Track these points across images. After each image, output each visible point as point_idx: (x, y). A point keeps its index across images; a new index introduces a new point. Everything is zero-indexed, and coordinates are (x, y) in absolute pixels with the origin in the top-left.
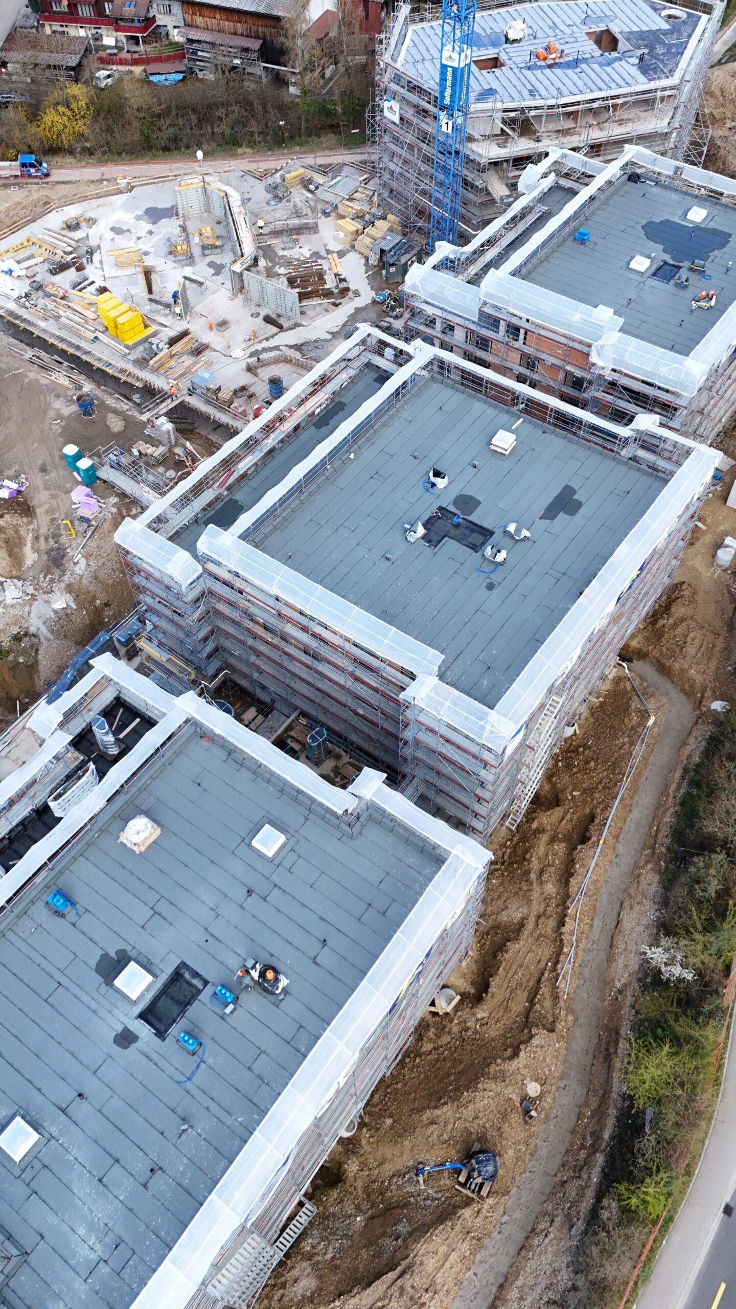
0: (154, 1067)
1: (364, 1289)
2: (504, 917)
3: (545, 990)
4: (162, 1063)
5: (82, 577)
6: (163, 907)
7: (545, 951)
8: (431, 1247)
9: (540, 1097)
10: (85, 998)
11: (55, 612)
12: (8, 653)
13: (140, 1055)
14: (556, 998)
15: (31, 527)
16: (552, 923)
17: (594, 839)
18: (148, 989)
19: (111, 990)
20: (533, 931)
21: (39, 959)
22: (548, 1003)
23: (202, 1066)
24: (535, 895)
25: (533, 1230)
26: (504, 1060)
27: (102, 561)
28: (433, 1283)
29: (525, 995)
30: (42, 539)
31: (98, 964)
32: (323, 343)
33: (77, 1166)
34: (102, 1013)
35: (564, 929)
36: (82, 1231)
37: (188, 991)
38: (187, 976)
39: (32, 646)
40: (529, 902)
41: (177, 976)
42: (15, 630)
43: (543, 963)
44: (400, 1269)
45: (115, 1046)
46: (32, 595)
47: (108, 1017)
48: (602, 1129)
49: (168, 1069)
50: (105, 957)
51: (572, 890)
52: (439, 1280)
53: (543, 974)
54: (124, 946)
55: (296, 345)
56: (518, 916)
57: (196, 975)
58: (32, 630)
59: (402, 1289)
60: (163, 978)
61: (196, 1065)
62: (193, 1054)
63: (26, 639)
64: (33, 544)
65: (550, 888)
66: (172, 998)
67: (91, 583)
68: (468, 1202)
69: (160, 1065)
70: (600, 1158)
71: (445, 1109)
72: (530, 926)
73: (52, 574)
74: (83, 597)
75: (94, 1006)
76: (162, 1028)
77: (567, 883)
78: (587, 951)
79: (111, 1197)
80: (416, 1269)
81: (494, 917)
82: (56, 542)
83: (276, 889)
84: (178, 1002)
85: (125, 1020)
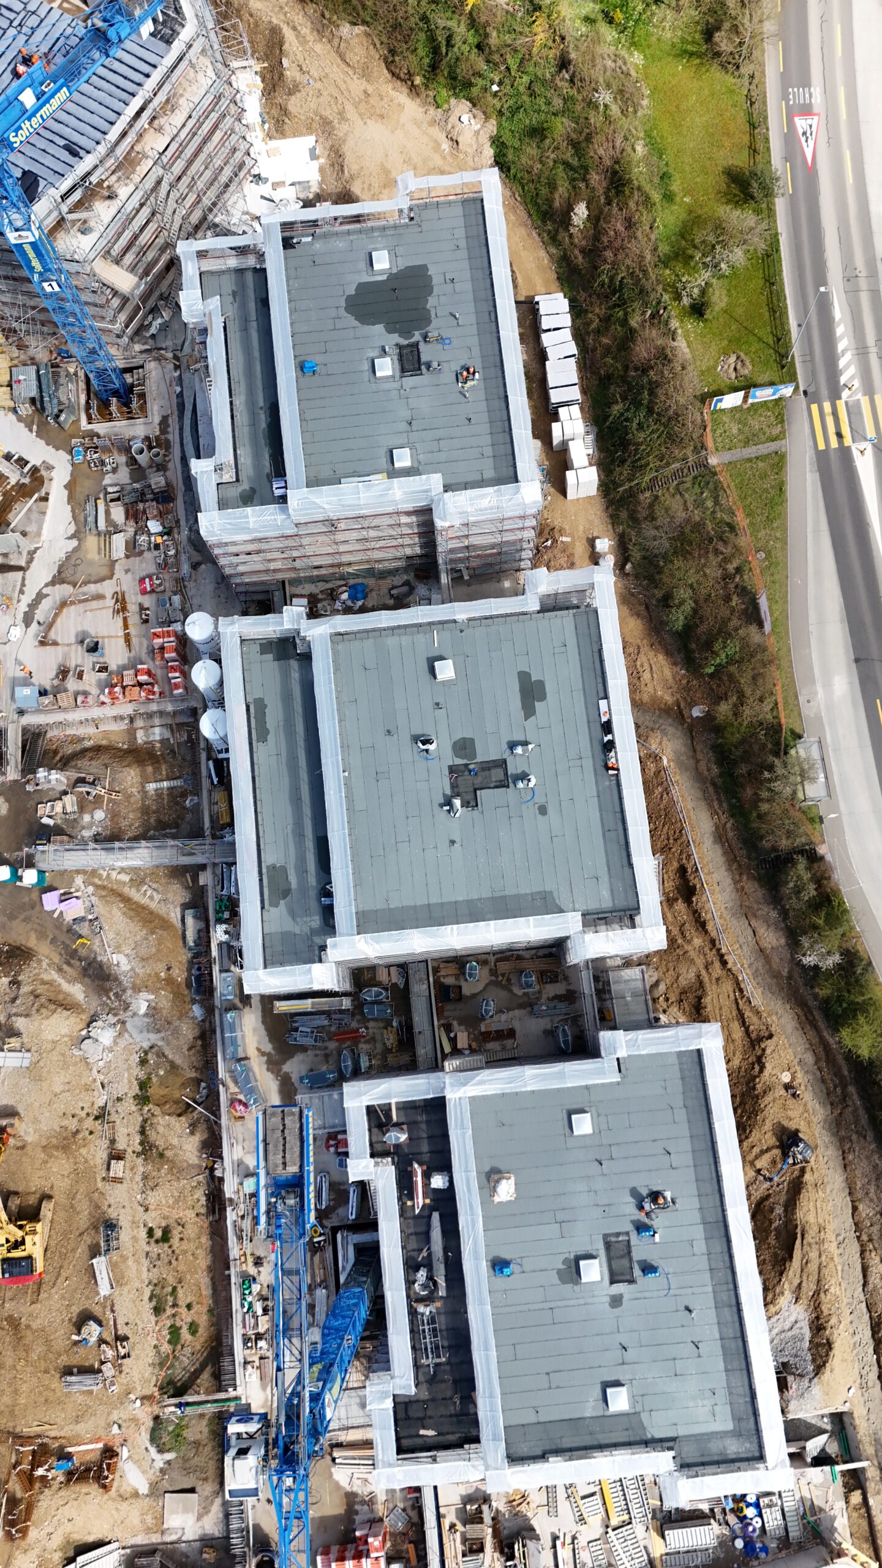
0: (647, 1300)
1: (791, 1261)
2: (683, 982)
3: (748, 1014)
4: (648, 1294)
5: (132, 969)
6: (560, 1216)
7: (728, 987)
8: (805, 1209)
9: (793, 1078)
10: (572, 1302)
11: (146, 1015)
12: (149, 1079)
13: (633, 1302)
14: (758, 1013)
15: (44, 965)
16: (717, 965)
17: (698, 886)
18: (601, 1267)
19: (584, 1287)
20: (711, 980)
21: (525, 1308)
22: (755, 1019)
23: (669, 1276)
24: (692, 954)
25: (844, 1152)
26: (758, 1076)
27: (130, 941)
28: (820, 1226)
29: (736, 1023)
30: (65, 967)
31: (559, 1278)
32: (77, 555)
33: (657, 1380)
34: (590, 1300)
35: (729, 966)
36: (691, 1404)
37: (622, 1246)
38: (613, 1239)
39: (158, 1056)
40: (692, 961)
41: (608, 1246)
42: (136, 1058)
43: (732, 995)
44: (799, 1236)
45: (615, 1310)
46: (118, 1021)
47: (595, 1300)
48: (840, 1068)
49: (655, 1294)
50: (563, 1272)
51: (714, 934)
52: (821, 1221)
53: (737, 1004)
54: (563, 1257)
55: (54, 576)
56: (692, 975)
57: (618, 1234)
58: (146, 1045)
59: (810, 1245)
60: (602, 1253)
61: (666, 1279)
63: (150, 1056)
64: (64, 978)
65: (697, 942)
66: (618, 1258)
67: (143, 967)
68: (803, 1171)
69: (648, 1296)
70: (852, 1089)
71: (753, 1134)
72: (706, 979)
73: (111, 990)
74: (150, 983)
75: (581, 1301)
76: (628, 1277)
77: (706, 932)
78: (750, 966)
79: (689, 1377)
80: (807, 1228)
81: (675, 985)
82: (80, 960)
83: (613, 1148)
84: (622, 1257)
85: (605, 1293)
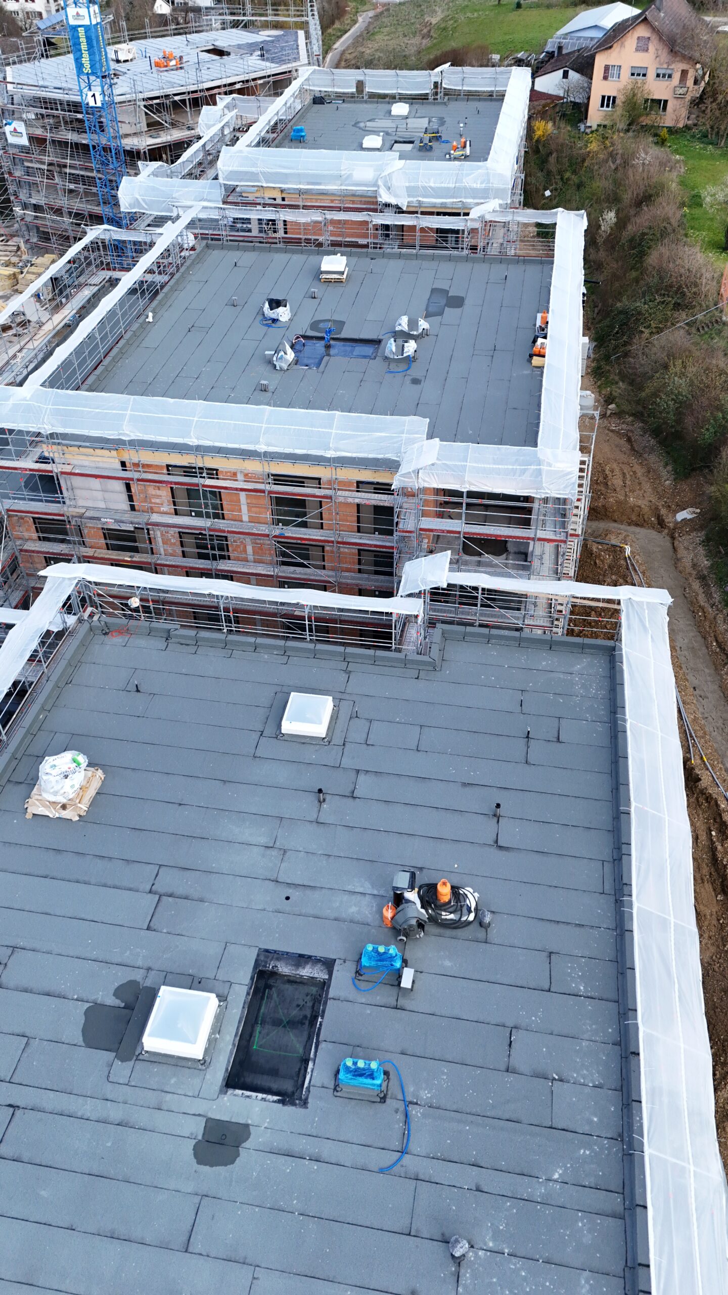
0: (315, 1166)
4: (327, 1149)
6: (169, 881)
10: (88, 1108)
13: (270, 1160)
18: (217, 1027)
19: (139, 1066)
23: (414, 1111)
31: (84, 1031)
34: (142, 1117)
37: (299, 995)
38: (284, 969)
41: (264, 979)
45: (206, 1169)
47: (159, 1120)
49: (347, 1154)
50: (95, 1012)
57: (302, 959)
61: (400, 1116)
62: (383, 1100)
66: (277, 1023)
69: (325, 1156)
75: (115, 1113)
76: (288, 1086)
83: (362, 775)
84: (292, 1024)
85: (200, 1107)
